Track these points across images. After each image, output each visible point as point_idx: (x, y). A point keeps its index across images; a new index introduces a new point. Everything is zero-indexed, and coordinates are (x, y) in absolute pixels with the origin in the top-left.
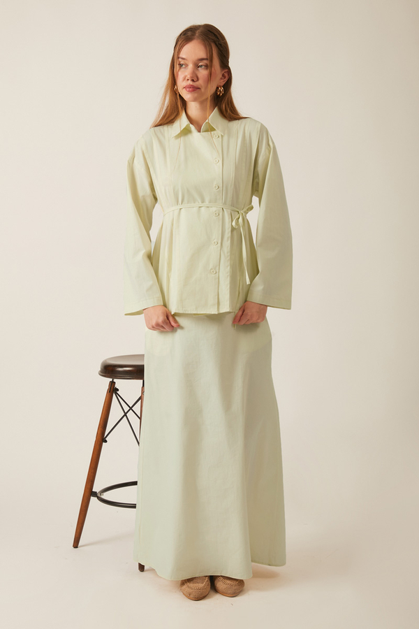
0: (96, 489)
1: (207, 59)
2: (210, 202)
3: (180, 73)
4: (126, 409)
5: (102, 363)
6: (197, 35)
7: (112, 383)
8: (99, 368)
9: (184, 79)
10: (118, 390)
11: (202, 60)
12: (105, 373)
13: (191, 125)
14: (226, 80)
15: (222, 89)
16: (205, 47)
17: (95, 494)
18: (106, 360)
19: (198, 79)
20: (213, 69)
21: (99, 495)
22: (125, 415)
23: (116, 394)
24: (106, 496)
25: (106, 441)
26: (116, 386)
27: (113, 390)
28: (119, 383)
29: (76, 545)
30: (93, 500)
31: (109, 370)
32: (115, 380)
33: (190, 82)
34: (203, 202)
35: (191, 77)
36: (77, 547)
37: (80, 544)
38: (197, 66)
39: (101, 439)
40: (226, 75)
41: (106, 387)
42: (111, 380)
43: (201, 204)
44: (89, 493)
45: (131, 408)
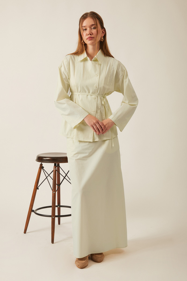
0: (34, 209)
3: (84, 33)
4: (47, 175)
5: (37, 156)
7: (41, 165)
8: (36, 158)
9: (86, 35)
10: (44, 167)
11: (92, 25)
12: (38, 160)
13: (88, 57)
14: (104, 34)
15: (103, 38)
16: (93, 19)
17: (33, 211)
18: (39, 155)
19: (93, 34)
20: (98, 29)
21: (35, 211)
22: (47, 178)
23: (43, 169)
24: (38, 212)
25: (38, 189)
26: (43, 166)
27: (41, 167)
28: (44, 165)
29: (25, 232)
30: (33, 213)
31: (40, 159)
32: (42, 163)
33: (89, 36)
34: (89, 92)
35: (89, 33)
36: (25, 233)
37: (27, 232)
38: (91, 28)
39: (36, 188)
40: (104, 31)
41: (39, 166)
42: (41, 163)
43: (88, 94)
44: (31, 210)
45: (49, 175)
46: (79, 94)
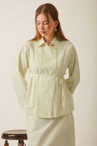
1: (47, 21)
2: (51, 74)
6: (42, 11)
7: (6, 141)
10: (9, 144)
12: (4, 137)
15: (56, 29)
18: (4, 132)
19: (45, 29)
26: (8, 142)
27: (7, 144)
28: (9, 141)
32: (7, 140)
38: (43, 24)
40: (57, 22)
41: (4, 143)
42: (6, 140)
46: (39, 75)
